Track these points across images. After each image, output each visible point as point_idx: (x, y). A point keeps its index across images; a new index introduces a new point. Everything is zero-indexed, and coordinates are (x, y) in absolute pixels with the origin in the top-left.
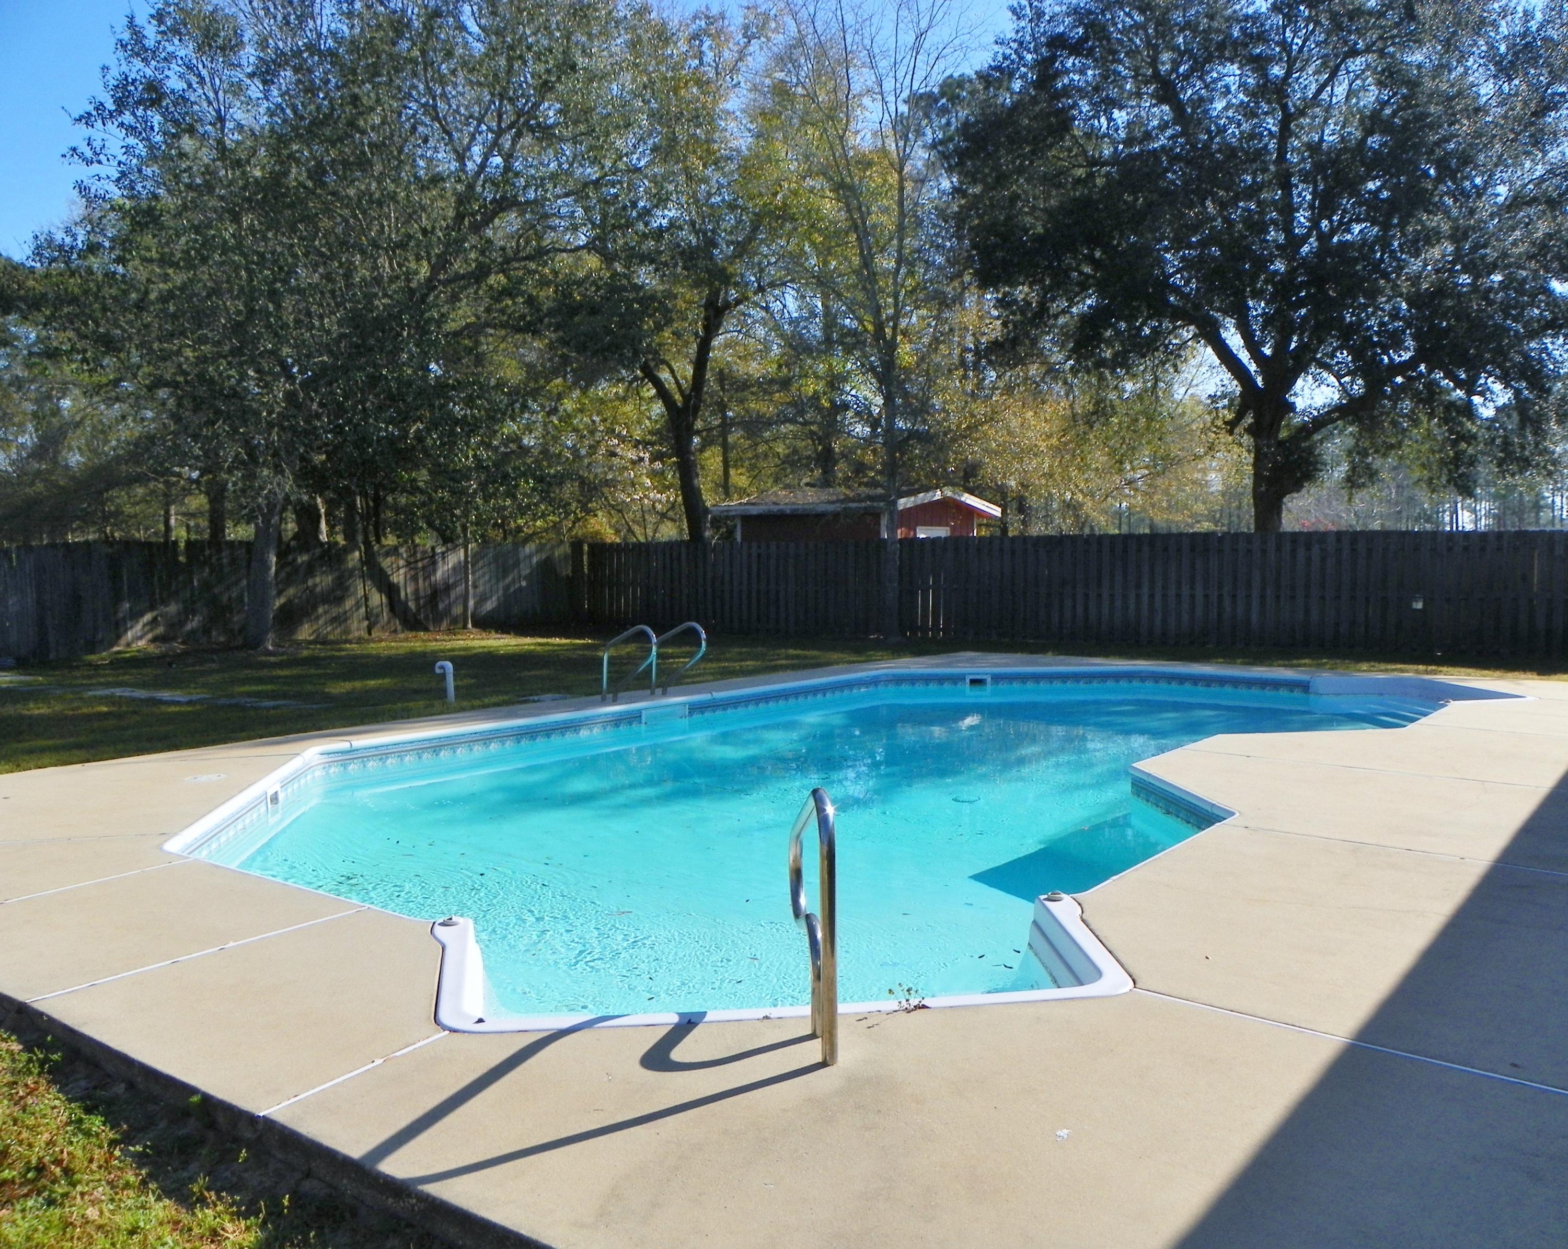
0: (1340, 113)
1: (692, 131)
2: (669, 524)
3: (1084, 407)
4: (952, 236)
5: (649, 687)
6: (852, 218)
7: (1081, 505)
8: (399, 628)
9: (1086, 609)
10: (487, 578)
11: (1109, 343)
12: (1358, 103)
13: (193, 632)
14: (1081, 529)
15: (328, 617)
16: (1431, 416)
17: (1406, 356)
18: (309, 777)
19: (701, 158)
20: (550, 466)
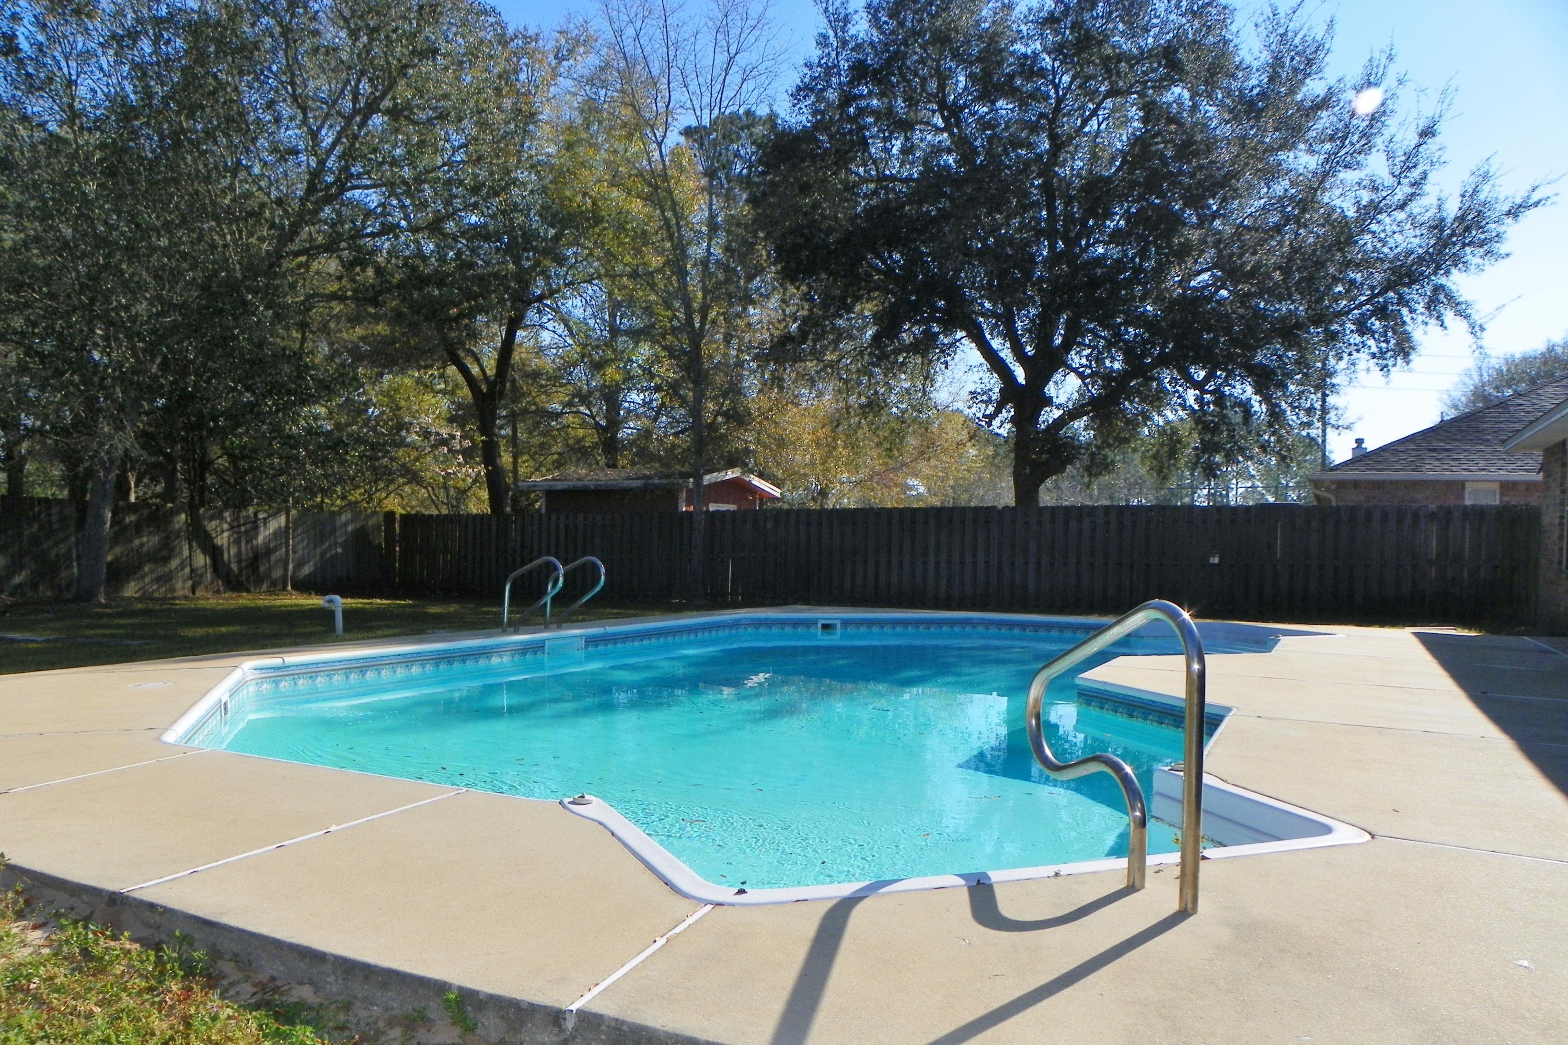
5: (546, 621)
8: (222, 588)
9: (877, 574)
10: (306, 543)
13: (20, 585)
15: (154, 576)
18: (246, 691)
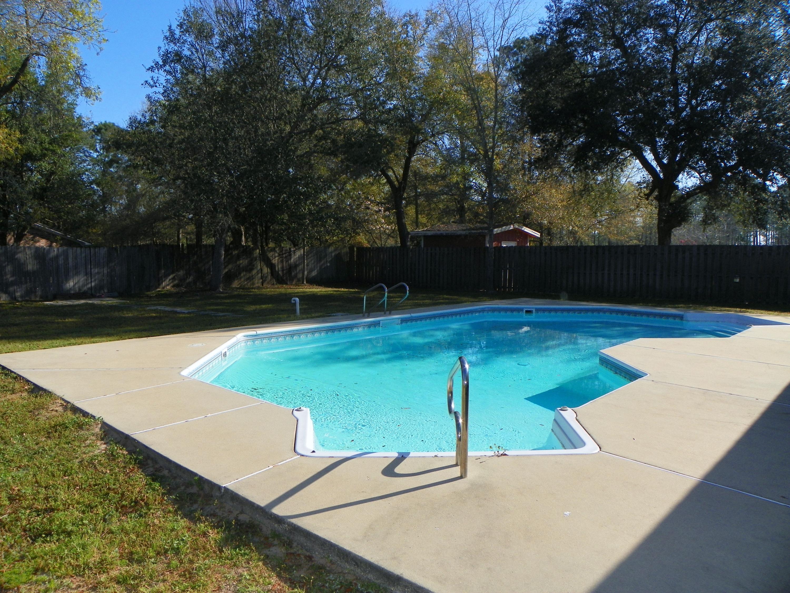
0: (702, 49)
1: (403, 66)
2: (391, 239)
3: (579, 188)
4: (519, 111)
5: (383, 311)
6: (474, 104)
7: (577, 232)
8: (275, 283)
10: (313, 262)
11: (591, 158)
12: (711, 44)
13: (189, 283)
14: (577, 243)
15: (245, 277)
16: (745, 191)
17: (733, 163)
18: (239, 346)
19: (407, 78)
20: (340, 213)
